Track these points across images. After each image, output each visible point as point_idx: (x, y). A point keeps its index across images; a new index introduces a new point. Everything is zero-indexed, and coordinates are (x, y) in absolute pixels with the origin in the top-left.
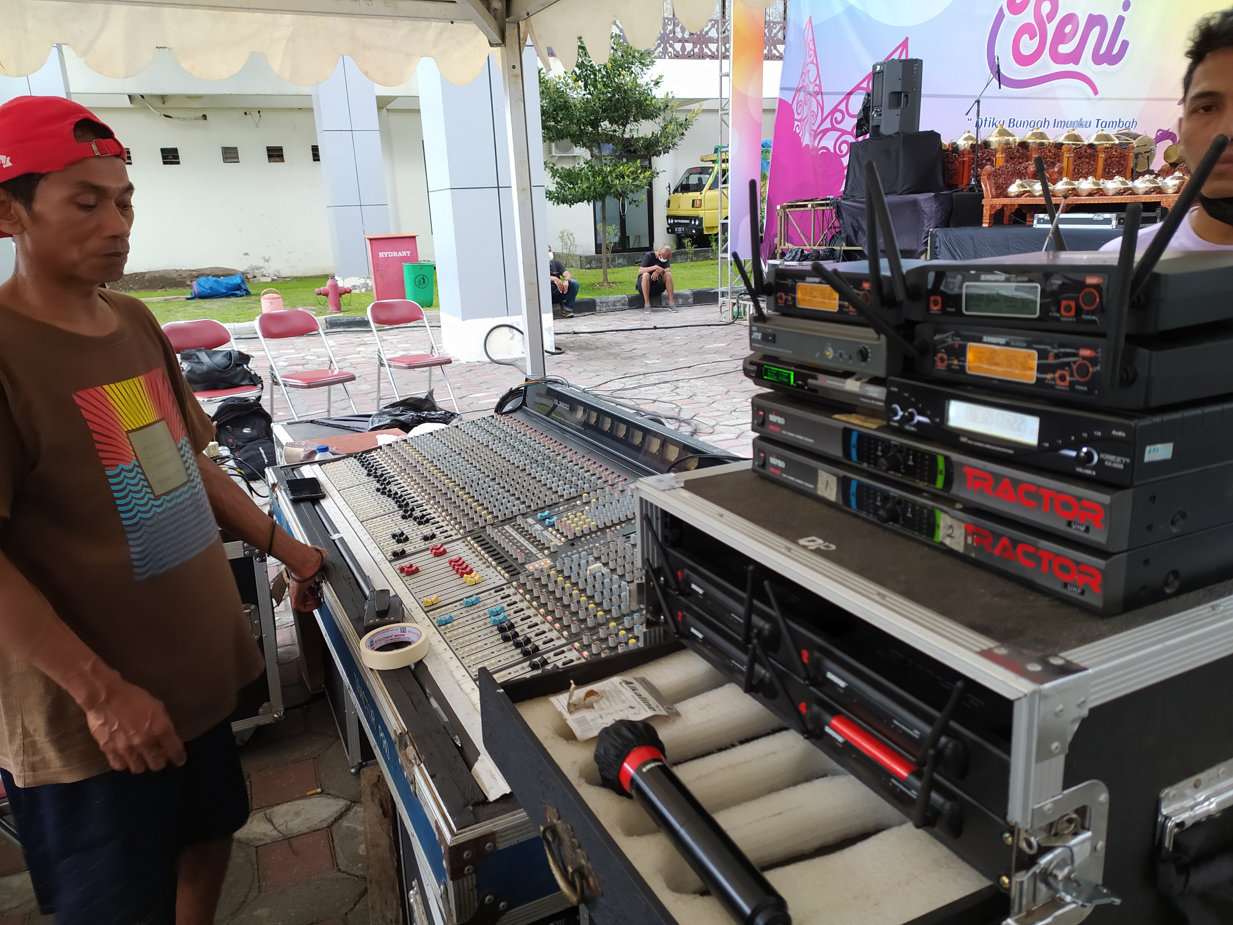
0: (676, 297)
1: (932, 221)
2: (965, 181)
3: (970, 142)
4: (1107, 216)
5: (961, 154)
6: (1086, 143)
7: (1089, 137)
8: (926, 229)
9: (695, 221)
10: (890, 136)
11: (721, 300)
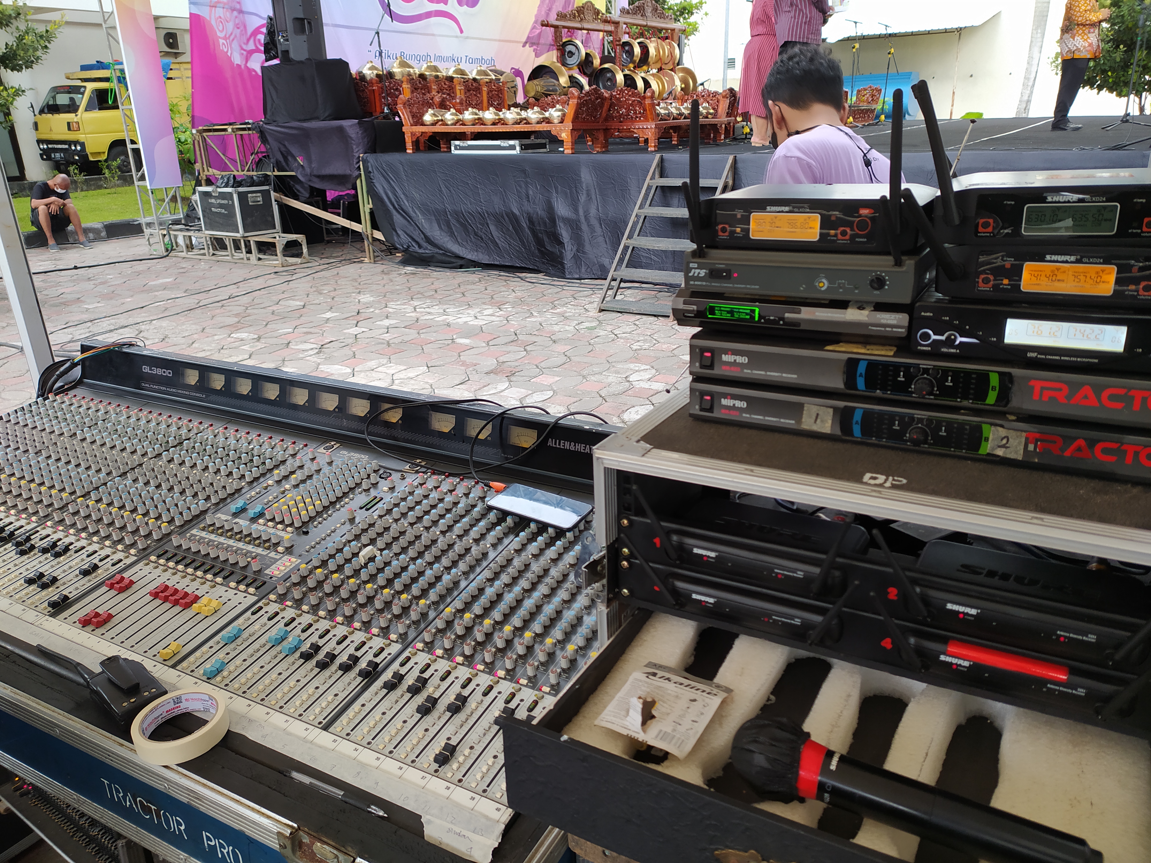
0: (86, 231)
1: (360, 147)
2: (378, 109)
3: (375, 72)
4: (512, 142)
5: (371, 82)
6: (471, 77)
7: (471, 72)
8: (357, 155)
9: (75, 146)
10: (301, 62)
11: (147, 231)
